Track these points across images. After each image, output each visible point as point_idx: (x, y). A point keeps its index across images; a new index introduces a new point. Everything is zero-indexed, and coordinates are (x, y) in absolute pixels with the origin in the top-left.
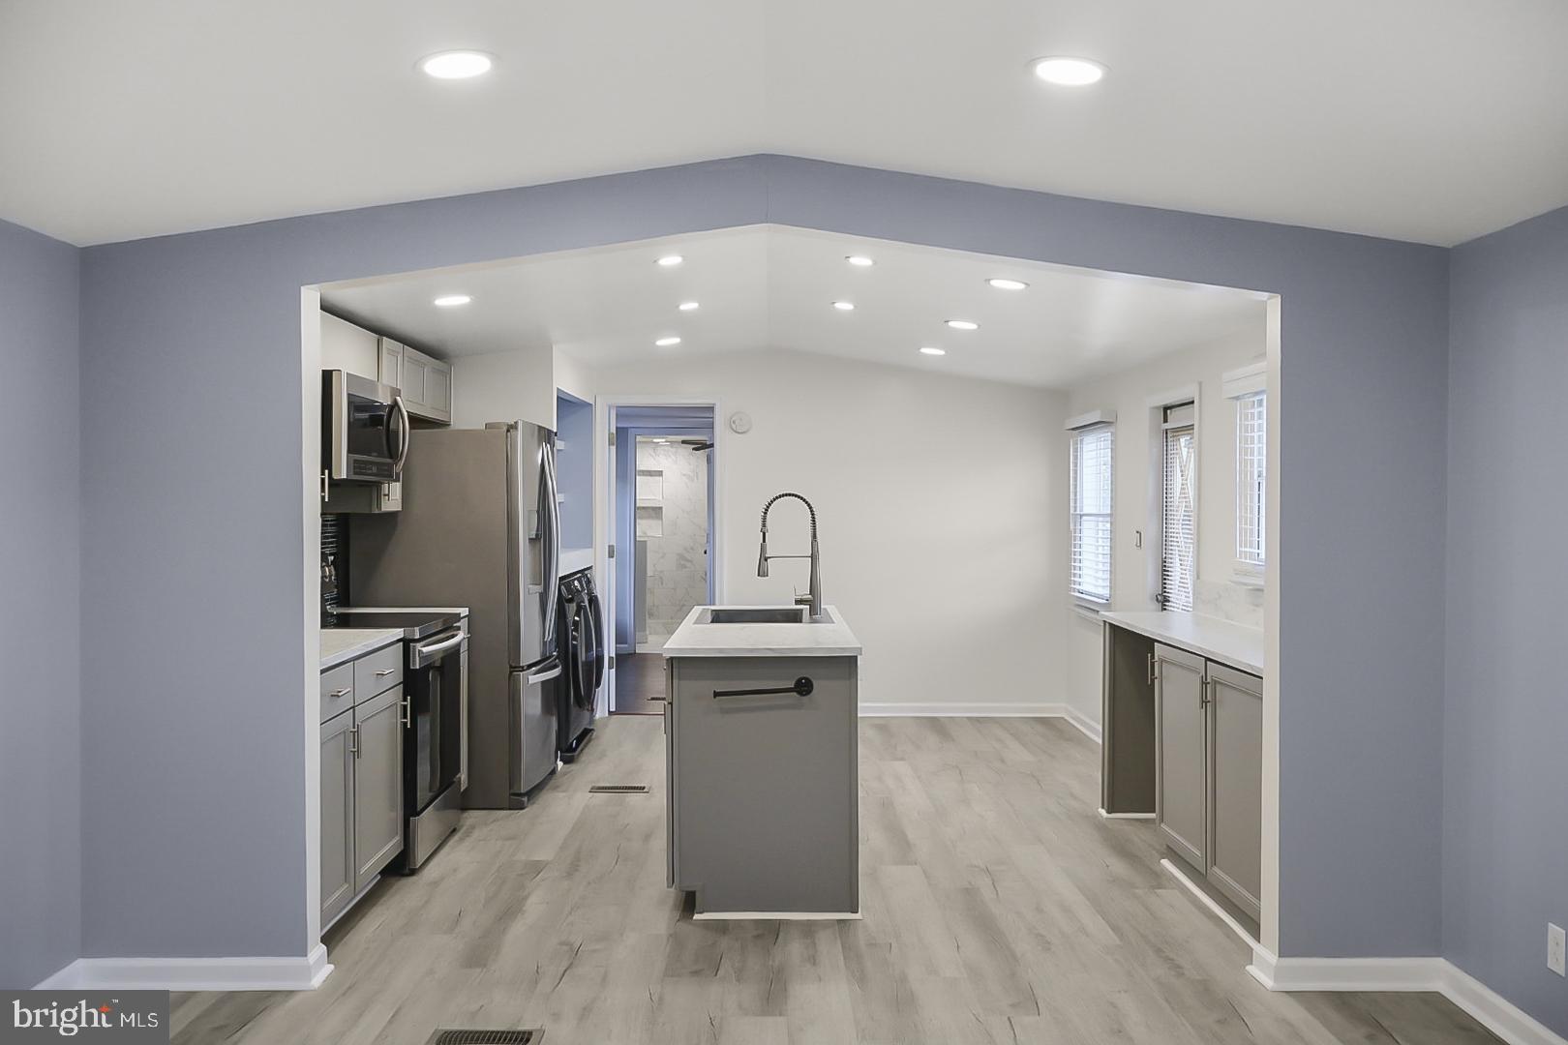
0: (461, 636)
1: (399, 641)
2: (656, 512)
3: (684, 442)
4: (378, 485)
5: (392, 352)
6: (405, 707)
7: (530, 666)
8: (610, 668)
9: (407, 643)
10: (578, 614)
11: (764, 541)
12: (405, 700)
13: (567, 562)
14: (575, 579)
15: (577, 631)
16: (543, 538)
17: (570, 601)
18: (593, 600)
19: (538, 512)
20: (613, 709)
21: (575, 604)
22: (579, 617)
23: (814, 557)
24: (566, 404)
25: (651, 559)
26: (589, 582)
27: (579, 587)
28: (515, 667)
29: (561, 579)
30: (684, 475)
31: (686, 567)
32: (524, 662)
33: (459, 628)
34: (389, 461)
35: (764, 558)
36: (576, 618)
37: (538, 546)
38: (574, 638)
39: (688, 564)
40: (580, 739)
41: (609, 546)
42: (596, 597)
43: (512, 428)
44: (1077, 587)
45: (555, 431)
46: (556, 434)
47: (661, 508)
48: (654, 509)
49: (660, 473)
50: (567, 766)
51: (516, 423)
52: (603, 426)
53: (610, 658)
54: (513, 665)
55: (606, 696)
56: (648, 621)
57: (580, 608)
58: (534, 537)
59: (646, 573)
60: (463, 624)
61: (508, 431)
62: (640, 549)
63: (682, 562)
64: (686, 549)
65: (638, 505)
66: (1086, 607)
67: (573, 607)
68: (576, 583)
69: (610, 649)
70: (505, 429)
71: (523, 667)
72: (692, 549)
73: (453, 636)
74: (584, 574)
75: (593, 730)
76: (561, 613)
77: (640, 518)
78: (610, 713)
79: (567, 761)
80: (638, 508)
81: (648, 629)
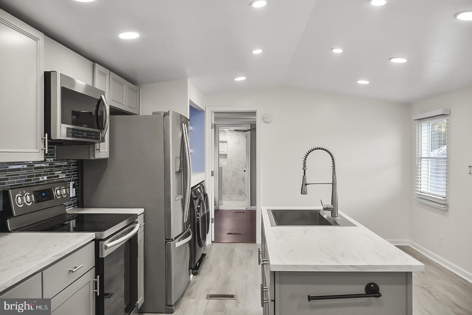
0: (137, 228)
1: (93, 240)
2: (225, 156)
3: (235, 130)
4: (93, 144)
5: (101, 73)
6: (96, 282)
7: (176, 238)
8: (212, 223)
9: (97, 242)
10: (199, 204)
11: (305, 174)
12: (96, 278)
13: (194, 180)
14: (197, 188)
15: (199, 212)
16: (183, 171)
17: (196, 199)
18: (205, 195)
19: (180, 158)
20: (213, 240)
21: (198, 200)
22: (200, 205)
23: (334, 184)
24: (194, 110)
25: (224, 173)
26: (203, 188)
27: (200, 192)
28: (168, 239)
29: (192, 188)
30: (235, 142)
31: (236, 176)
32: (173, 236)
33: (137, 223)
34: (97, 130)
35: (305, 184)
36: (199, 206)
37: (180, 175)
38: (198, 216)
39: (236, 175)
40: (201, 261)
41: (212, 171)
42: (207, 194)
43: (166, 114)
44: (419, 190)
45: (189, 119)
46: (189, 120)
47: (227, 154)
48: (224, 155)
49: (226, 142)
50: (195, 276)
51: (168, 112)
52: (209, 120)
53: (212, 219)
54: (167, 238)
55: (210, 237)
56: (223, 196)
57: (200, 201)
58: (178, 171)
59: (222, 178)
60: (140, 219)
61: (164, 116)
62: (220, 169)
63: (234, 174)
64: (235, 169)
65: (220, 153)
66: (428, 200)
67: (197, 201)
68: (198, 190)
69: (212, 215)
70: (163, 114)
71: (172, 239)
72: (238, 169)
73: (132, 229)
74: (201, 185)
75: (206, 254)
76: (192, 205)
77: (220, 158)
78: (212, 242)
79: (195, 274)
80: (220, 154)
81: (223, 199)
